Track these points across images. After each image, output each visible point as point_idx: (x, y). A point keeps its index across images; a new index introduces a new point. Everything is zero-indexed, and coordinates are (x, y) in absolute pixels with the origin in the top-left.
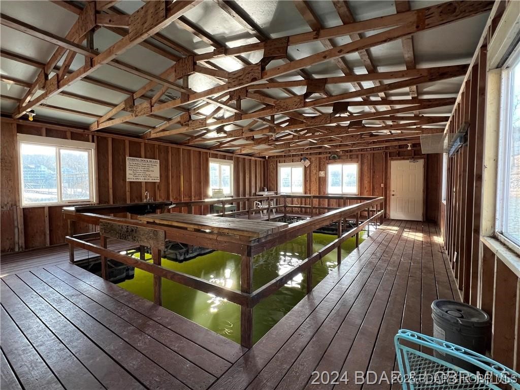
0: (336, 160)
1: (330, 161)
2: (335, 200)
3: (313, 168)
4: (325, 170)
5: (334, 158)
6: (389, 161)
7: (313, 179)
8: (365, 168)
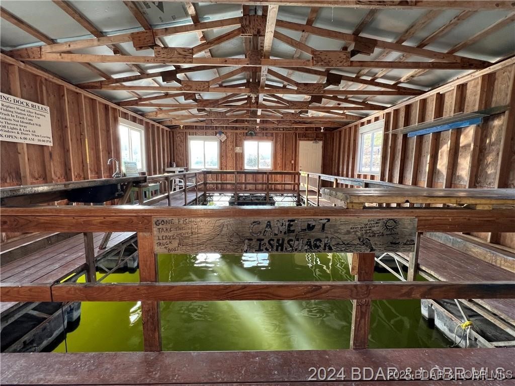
0: (253, 137)
1: (247, 137)
2: (251, 176)
3: (229, 143)
4: (242, 146)
5: (251, 134)
6: (298, 141)
7: (229, 155)
8: (279, 146)
